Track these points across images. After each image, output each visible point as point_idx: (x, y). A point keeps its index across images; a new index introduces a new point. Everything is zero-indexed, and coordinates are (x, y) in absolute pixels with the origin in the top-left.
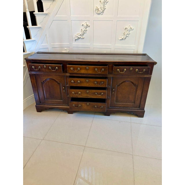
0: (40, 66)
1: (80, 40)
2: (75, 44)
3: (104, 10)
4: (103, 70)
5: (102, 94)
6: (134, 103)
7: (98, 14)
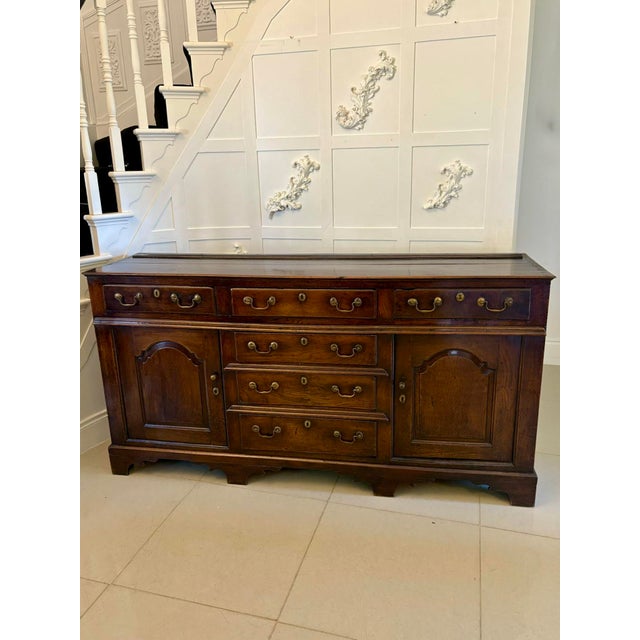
0: (140, 290)
1: (287, 213)
2: (270, 227)
3: (366, 115)
4: (358, 301)
5: (358, 389)
6: (490, 442)
7: (348, 128)
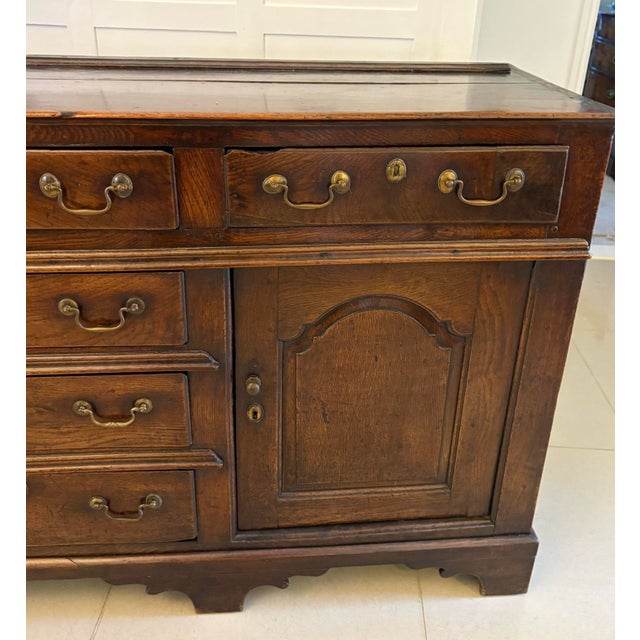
4: (121, 183)
5: (145, 405)
6: (447, 481)
